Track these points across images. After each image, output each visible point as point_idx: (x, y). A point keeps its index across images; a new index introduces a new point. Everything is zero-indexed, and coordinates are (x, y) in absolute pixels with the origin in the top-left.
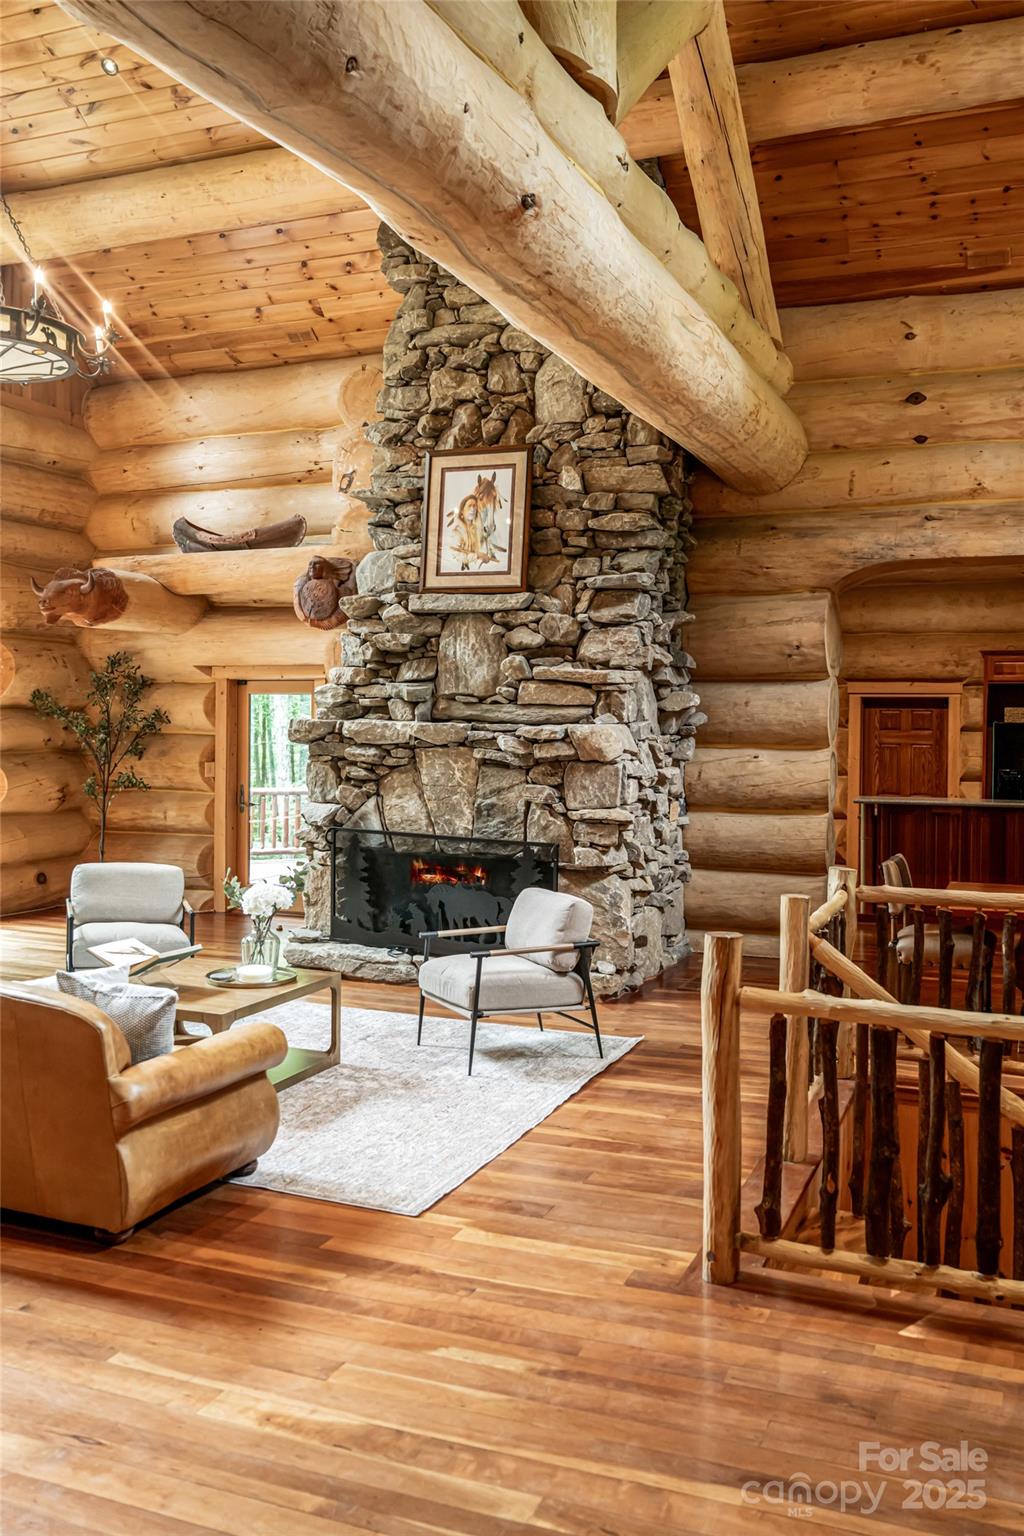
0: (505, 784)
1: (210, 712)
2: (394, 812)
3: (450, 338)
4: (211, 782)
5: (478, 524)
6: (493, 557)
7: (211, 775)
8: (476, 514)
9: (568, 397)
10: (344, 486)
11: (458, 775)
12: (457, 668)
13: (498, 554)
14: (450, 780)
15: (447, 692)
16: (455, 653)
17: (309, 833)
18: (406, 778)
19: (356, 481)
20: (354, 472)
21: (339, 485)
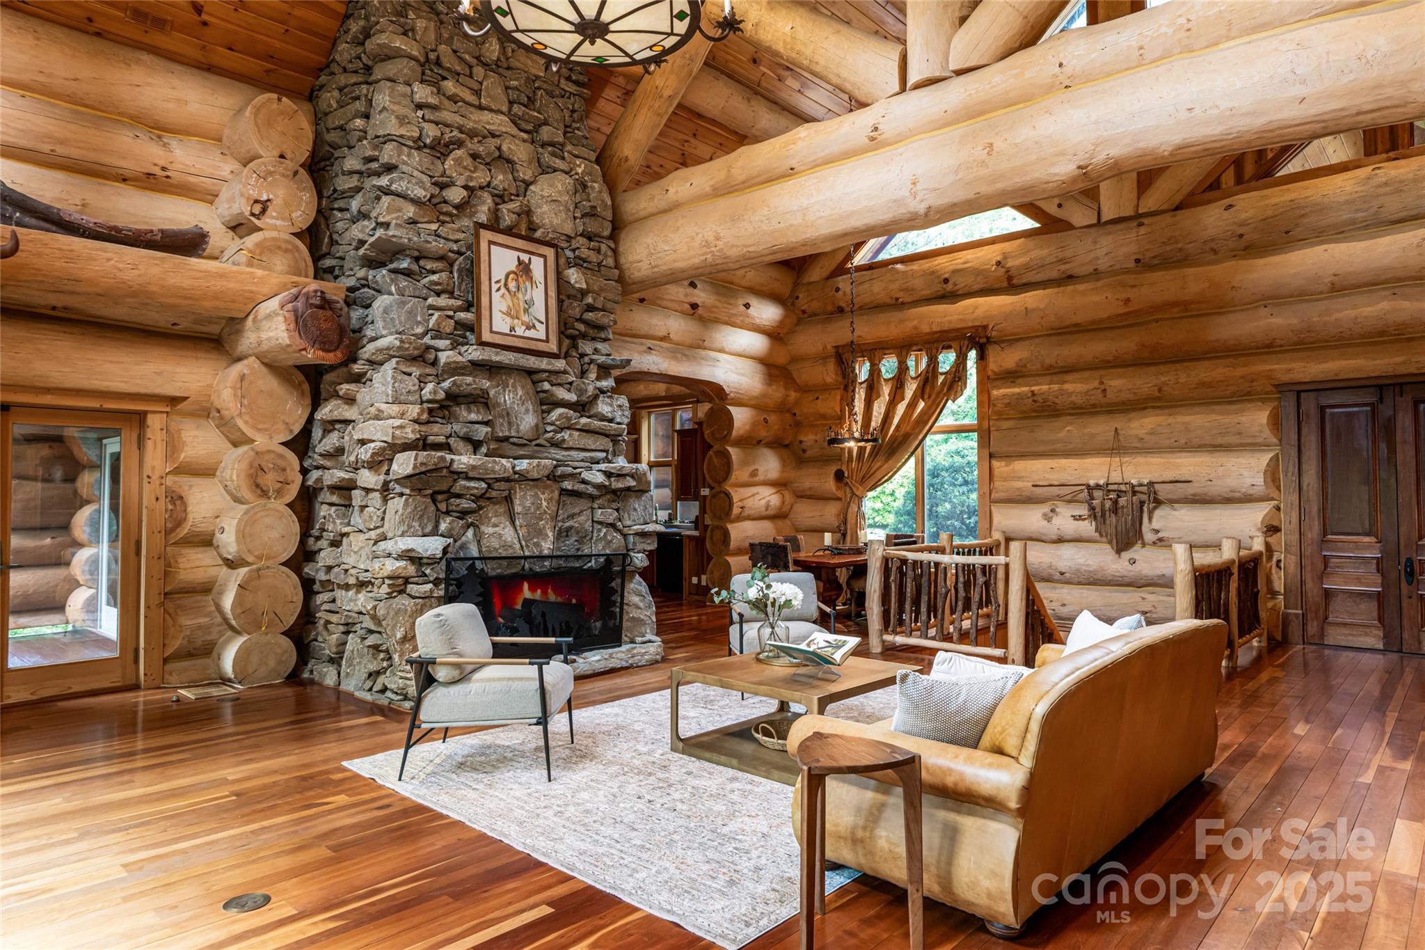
0: (577, 510)
2: (493, 539)
3: (463, 126)
5: (520, 295)
6: (534, 327)
8: (518, 288)
9: (564, 216)
10: (256, 211)
11: (545, 504)
12: (508, 414)
13: (537, 325)
14: (538, 508)
15: (501, 434)
16: (505, 401)
17: (405, 568)
18: (501, 509)
19: (271, 211)
20: (269, 200)
21: (249, 208)
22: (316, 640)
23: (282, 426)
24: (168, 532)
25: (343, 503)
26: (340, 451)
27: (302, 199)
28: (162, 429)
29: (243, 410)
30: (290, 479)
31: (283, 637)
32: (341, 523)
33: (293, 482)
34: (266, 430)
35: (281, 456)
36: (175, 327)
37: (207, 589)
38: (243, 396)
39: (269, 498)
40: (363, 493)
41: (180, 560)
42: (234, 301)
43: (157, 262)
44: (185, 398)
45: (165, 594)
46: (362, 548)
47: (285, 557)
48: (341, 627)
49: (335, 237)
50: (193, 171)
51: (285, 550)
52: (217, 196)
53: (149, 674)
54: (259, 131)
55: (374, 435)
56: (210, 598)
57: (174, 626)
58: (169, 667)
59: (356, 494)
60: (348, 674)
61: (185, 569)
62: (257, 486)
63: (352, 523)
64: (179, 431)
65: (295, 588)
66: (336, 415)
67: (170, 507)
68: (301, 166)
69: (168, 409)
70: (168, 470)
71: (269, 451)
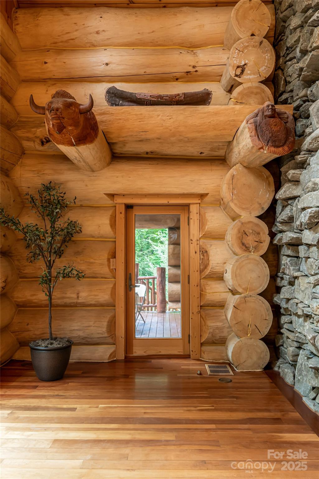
1: (113, 224)
4: (113, 272)
7: (114, 267)
10: (238, 73)
19: (247, 71)
20: (245, 64)
21: (234, 72)
22: (283, 346)
23: (256, 206)
24: (201, 271)
25: (295, 255)
26: (291, 219)
27: (265, 58)
28: (197, 213)
29: (234, 197)
30: (262, 239)
31: (261, 342)
32: (294, 270)
33: (264, 241)
34: (247, 209)
35: (257, 225)
36: (202, 155)
37: (222, 305)
38: (233, 189)
39: (250, 252)
40: (306, 248)
41: (207, 288)
42: (225, 129)
43: (182, 112)
44: (207, 194)
45: (201, 306)
46: (306, 288)
47: (261, 290)
48: (295, 343)
49: (288, 79)
50: (208, 64)
51: (261, 286)
52: (221, 76)
53: (194, 351)
54: (239, 23)
55: (311, 203)
56: (223, 311)
57: (205, 325)
58: (204, 348)
59: (302, 249)
60: (299, 380)
61: (209, 293)
62: (243, 244)
63: (301, 269)
64: (205, 213)
65: (267, 311)
66: (288, 194)
67: (202, 257)
68: (264, 38)
69: (199, 202)
70: (200, 236)
71: (250, 222)
